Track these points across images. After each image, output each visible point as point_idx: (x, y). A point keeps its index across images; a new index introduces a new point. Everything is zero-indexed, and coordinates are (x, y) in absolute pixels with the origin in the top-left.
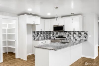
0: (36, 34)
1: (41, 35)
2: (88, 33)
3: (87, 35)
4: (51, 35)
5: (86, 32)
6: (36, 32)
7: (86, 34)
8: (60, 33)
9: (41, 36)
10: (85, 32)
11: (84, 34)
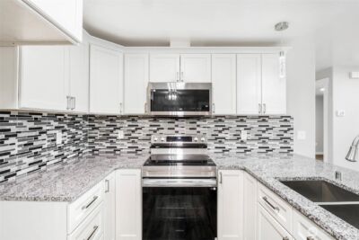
0: (14, 129)
1: (60, 138)
2: (293, 123)
3: (291, 131)
4: (121, 134)
5: (288, 119)
6: (23, 115)
7: (289, 129)
8: (172, 125)
9: (59, 142)
10: (286, 120)
11: (282, 126)
